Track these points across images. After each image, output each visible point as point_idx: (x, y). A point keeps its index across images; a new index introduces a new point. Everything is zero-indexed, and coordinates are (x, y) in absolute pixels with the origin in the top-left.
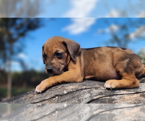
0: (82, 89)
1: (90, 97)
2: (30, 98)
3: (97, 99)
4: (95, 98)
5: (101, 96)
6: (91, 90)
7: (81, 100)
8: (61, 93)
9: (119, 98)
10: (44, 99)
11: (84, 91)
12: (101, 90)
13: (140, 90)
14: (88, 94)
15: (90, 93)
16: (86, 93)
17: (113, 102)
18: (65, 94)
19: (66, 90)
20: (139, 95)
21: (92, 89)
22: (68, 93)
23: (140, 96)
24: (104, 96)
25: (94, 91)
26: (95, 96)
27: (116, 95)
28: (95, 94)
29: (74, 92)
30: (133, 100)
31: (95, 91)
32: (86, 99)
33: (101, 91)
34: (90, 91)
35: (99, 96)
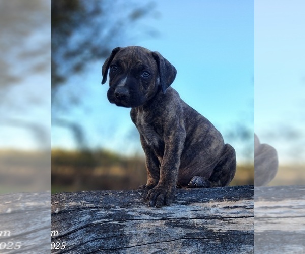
1: (90, 219)
3: (98, 224)
4: (96, 222)
5: (107, 220)
6: (96, 211)
7: (73, 224)
9: (131, 225)
11: (85, 211)
12: (113, 211)
13: (171, 215)
14: (88, 216)
15: (92, 215)
16: (86, 214)
17: (121, 230)
20: (164, 222)
21: (100, 209)
23: (165, 224)
24: (111, 220)
25: (101, 212)
26: (98, 219)
27: (128, 219)
28: (99, 217)
30: (151, 229)
32: (80, 222)
33: (112, 213)
34: (94, 211)
35: (103, 220)
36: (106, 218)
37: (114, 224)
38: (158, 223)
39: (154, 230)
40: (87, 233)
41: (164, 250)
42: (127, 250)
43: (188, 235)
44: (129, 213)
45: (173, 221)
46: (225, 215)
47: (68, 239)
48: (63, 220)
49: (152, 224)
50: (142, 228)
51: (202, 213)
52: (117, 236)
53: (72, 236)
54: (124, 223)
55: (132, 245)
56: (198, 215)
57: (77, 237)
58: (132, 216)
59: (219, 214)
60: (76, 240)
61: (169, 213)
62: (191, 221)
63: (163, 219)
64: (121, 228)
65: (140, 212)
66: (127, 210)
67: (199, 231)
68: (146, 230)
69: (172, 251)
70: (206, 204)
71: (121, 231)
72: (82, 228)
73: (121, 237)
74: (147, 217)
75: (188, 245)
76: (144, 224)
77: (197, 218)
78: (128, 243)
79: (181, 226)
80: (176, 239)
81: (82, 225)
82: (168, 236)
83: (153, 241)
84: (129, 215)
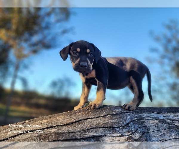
1: (131, 118)
2: (86, 114)
3: (135, 120)
4: (133, 119)
6: (130, 114)
8: (111, 113)
9: (147, 122)
10: (99, 116)
11: (126, 114)
12: (136, 115)
15: (130, 116)
16: (128, 115)
18: (114, 115)
19: (114, 111)
22: (116, 114)
23: (159, 122)
24: (138, 119)
25: (132, 115)
27: (145, 119)
28: (133, 117)
29: (120, 114)
32: (128, 119)
35: (135, 119)
36: (136, 118)
37: (140, 121)
38: (156, 121)
39: (156, 124)
40: (134, 124)
41: (164, 133)
42: (151, 133)
43: (169, 127)
44: (142, 116)
45: (161, 121)
46: (177, 119)
47: (129, 127)
48: (121, 117)
49: (154, 122)
50: (151, 123)
51: (168, 118)
52: (144, 127)
53: (130, 125)
54: (144, 121)
55: (152, 131)
56: (167, 119)
57: (132, 126)
58: (145, 118)
59: (174, 119)
60: (133, 127)
61: (156, 117)
62: (167, 121)
63: (157, 120)
64: (144, 123)
65: (146, 116)
66: (140, 115)
67: (172, 126)
68: (153, 124)
69: (167, 134)
70: (166, 114)
71: (144, 124)
72: (131, 122)
73: (145, 127)
74: (150, 118)
75: (171, 131)
76: (151, 122)
77: (168, 120)
78: (149, 130)
79: (165, 123)
80: (166, 129)
81: (130, 120)
82: (162, 128)
83: (158, 130)
84: (143, 117)
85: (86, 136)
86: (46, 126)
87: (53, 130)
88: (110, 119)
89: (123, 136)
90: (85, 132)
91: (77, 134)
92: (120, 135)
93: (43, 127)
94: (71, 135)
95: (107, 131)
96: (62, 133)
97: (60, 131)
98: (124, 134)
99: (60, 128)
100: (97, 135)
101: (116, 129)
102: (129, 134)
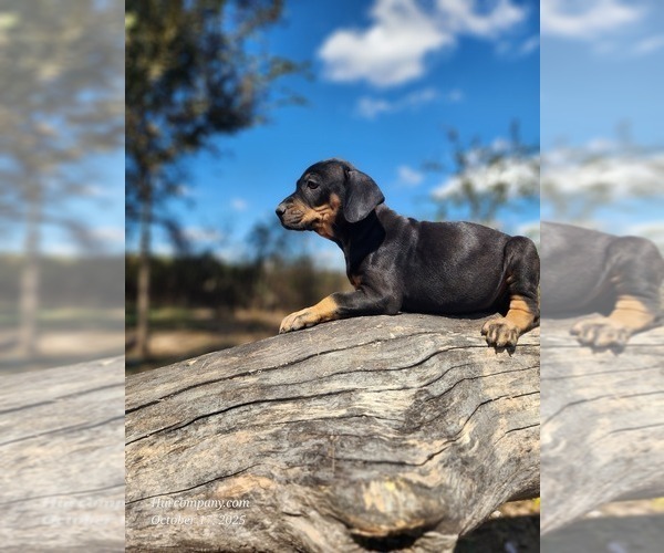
0: (420, 333)
2: (326, 340)
8: (385, 337)
10: (355, 344)
18: (393, 340)
19: (393, 332)
22: (397, 338)
29: (408, 336)
31: (442, 339)
85: (322, 391)
86: (236, 372)
87: (250, 380)
88: (382, 350)
89: (405, 388)
90: (321, 382)
91: (303, 385)
92: (400, 386)
93: (228, 375)
94: (290, 389)
95: (371, 380)
96: (270, 386)
97: (266, 382)
98: (408, 386)
99: (265, 375)
100: (346, 387)
101: (393, 373)
102: (423, 383)
